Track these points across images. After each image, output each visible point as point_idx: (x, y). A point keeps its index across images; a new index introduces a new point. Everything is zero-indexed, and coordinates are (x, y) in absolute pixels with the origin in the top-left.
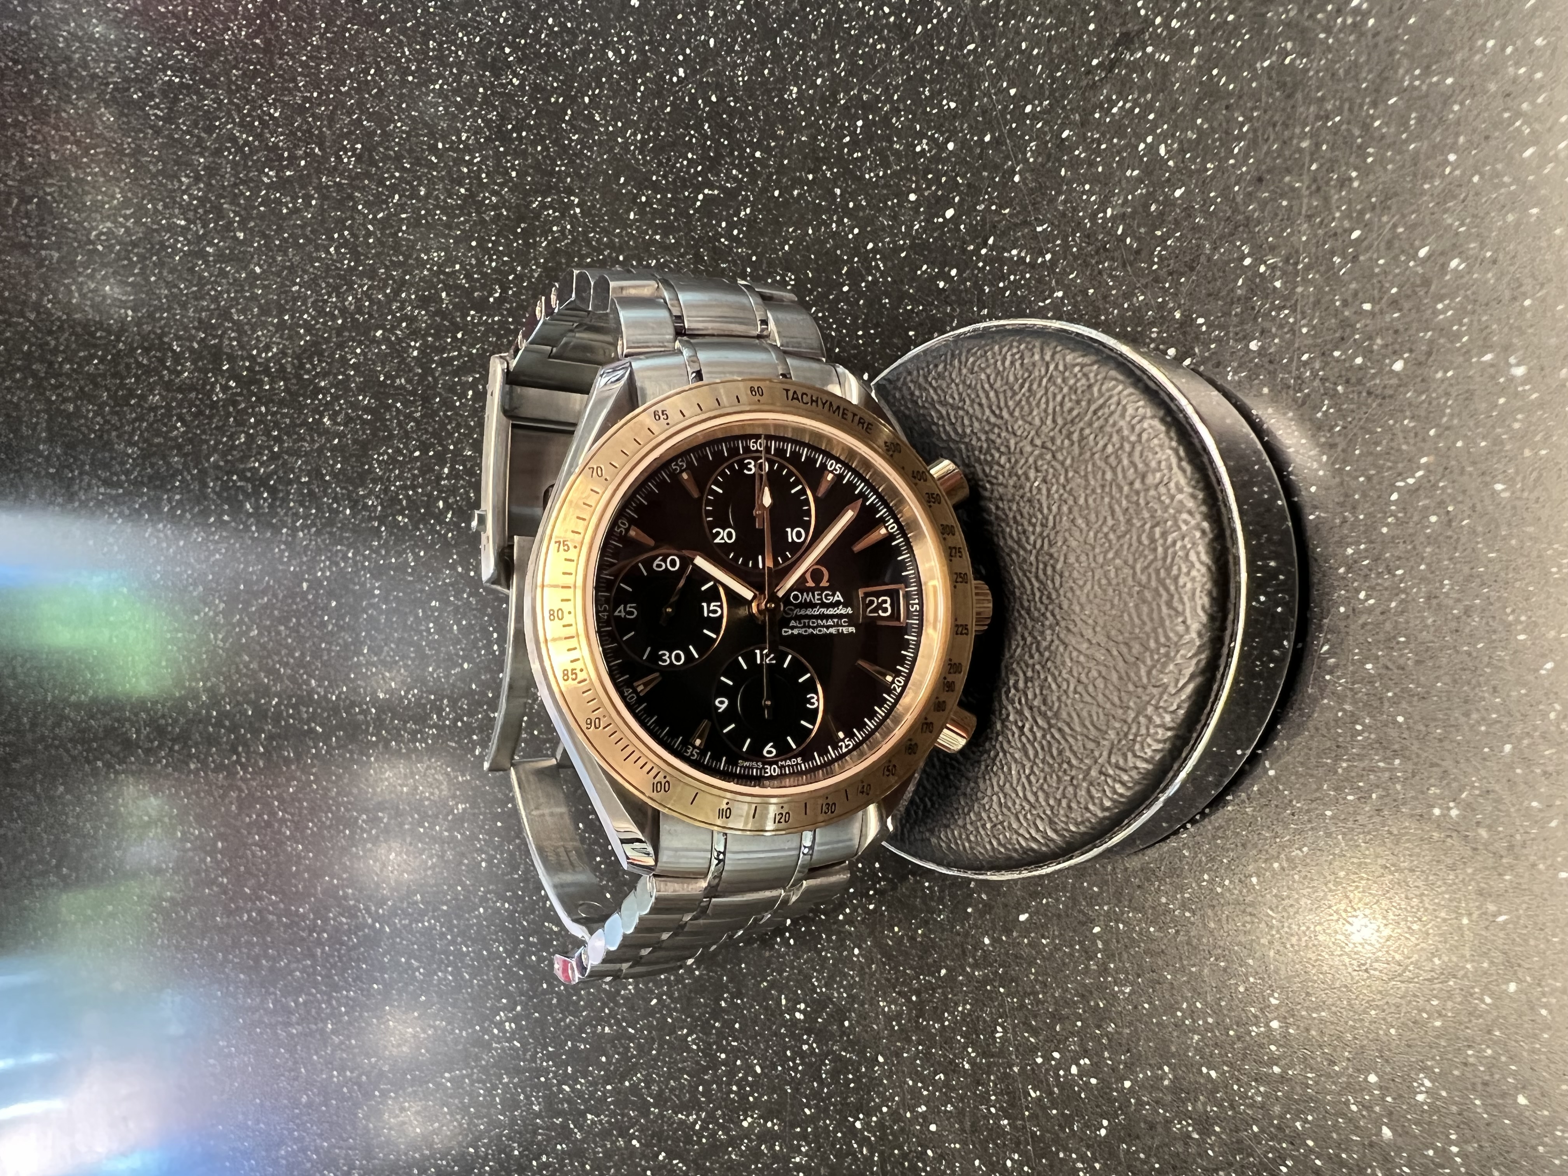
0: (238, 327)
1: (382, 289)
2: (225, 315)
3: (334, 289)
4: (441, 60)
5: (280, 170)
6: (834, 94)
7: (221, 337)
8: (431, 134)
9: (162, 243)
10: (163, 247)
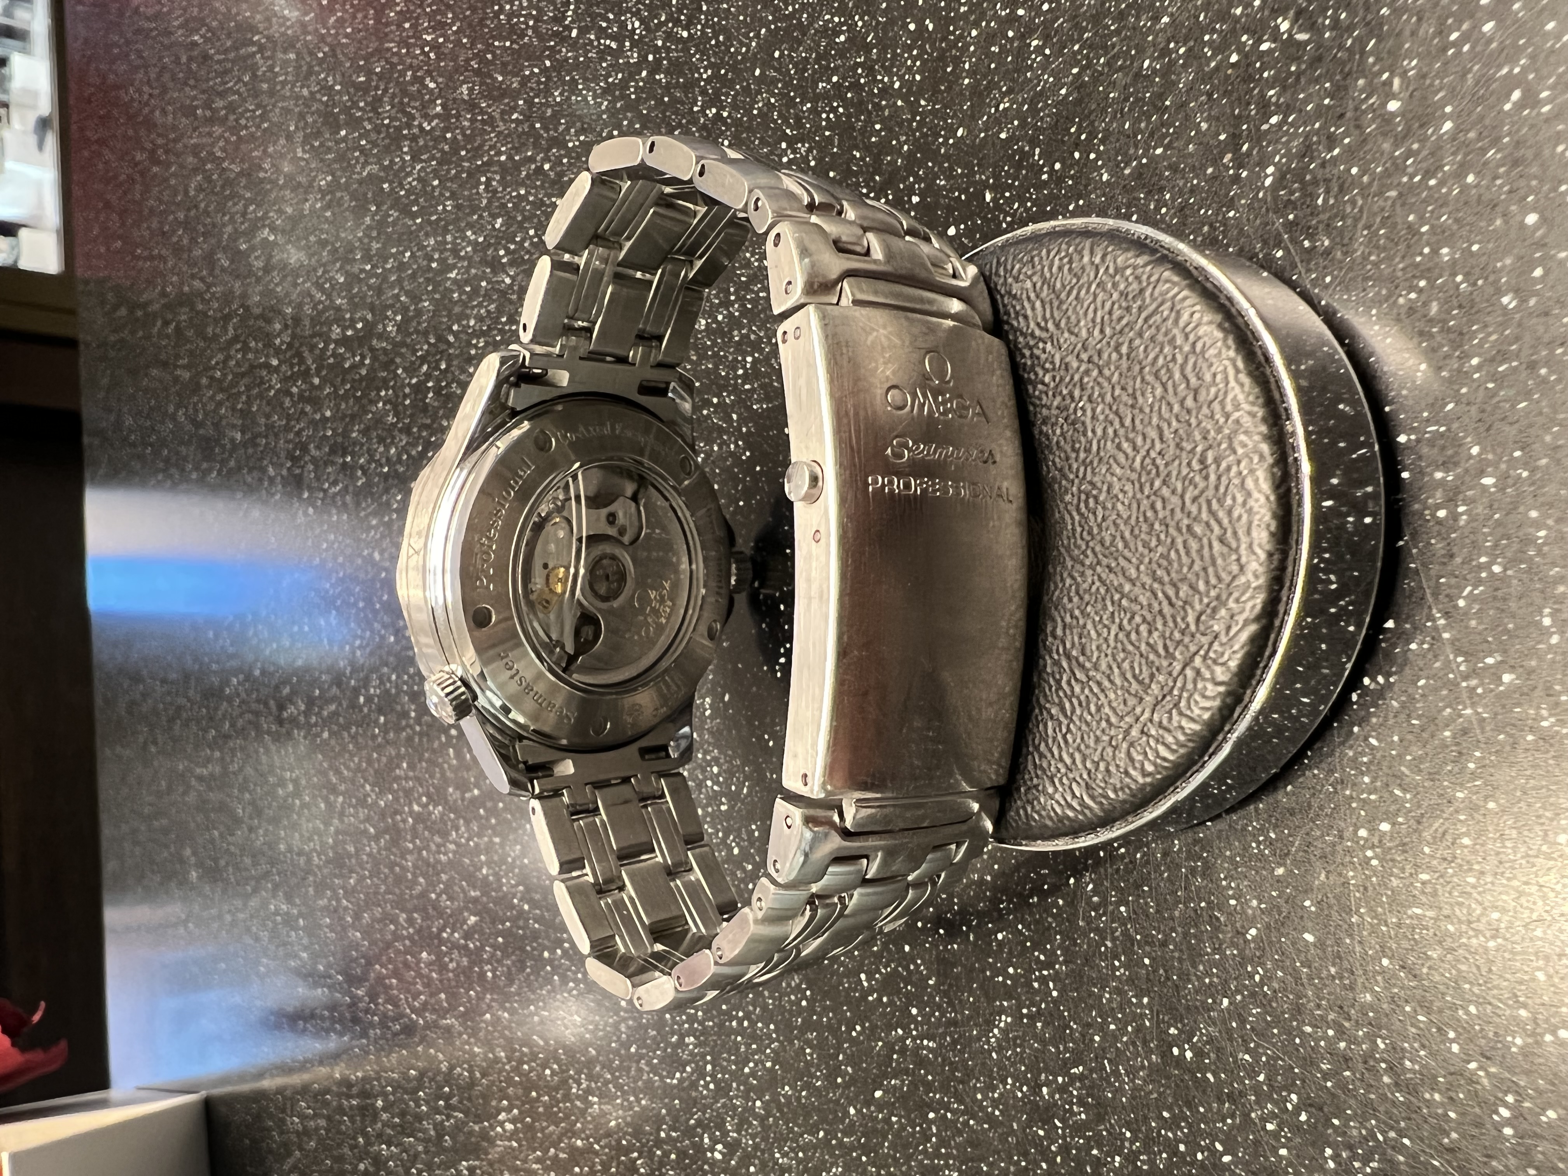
0: (314, 460)
1: (415, 445)
2: (304, 448)
3: (381, 440)
4: (455, 252)
5: (344, 329)
6: (731, 331)
7: (303, 467)
8: (449, 316)
9: (262, 378)
10: (262, 382)
